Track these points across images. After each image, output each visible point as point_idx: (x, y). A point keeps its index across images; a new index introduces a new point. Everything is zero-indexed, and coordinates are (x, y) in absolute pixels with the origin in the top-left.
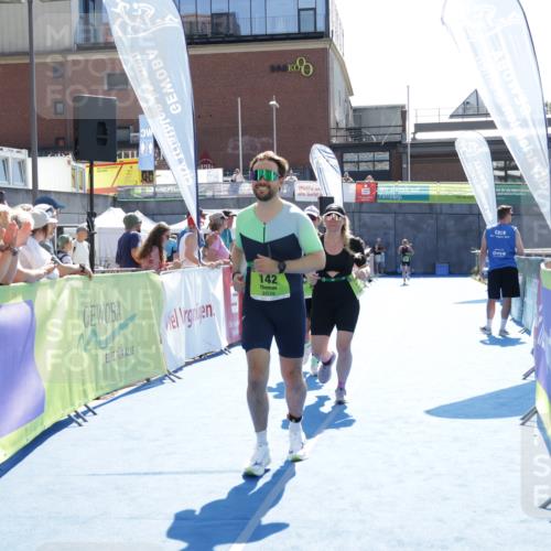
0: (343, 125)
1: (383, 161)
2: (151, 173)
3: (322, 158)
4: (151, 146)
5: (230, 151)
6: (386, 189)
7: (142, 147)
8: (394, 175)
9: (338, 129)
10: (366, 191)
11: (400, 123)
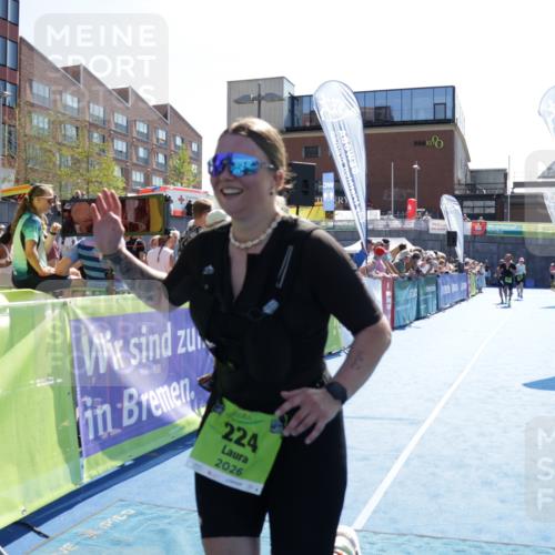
0: (463, 182)
1: (490, 207)
2: (332, 212)
3: (448, 204)
4: (332, 195)
5: (385, 198)
6: (492, 226)
7: (325, 195)
8: (498, 216)
9: (459, 184)
10: (478, 227)
11: (502, 181)
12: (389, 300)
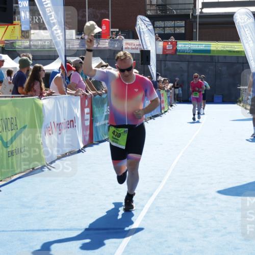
0: (154, 2)
1: (180, 27)
3: (143, 25)
4: (28, 14)
6: (182, 45)
7: (23, 14)
8: (188, 36)
9: (151, 5)
12: (88, 117)
